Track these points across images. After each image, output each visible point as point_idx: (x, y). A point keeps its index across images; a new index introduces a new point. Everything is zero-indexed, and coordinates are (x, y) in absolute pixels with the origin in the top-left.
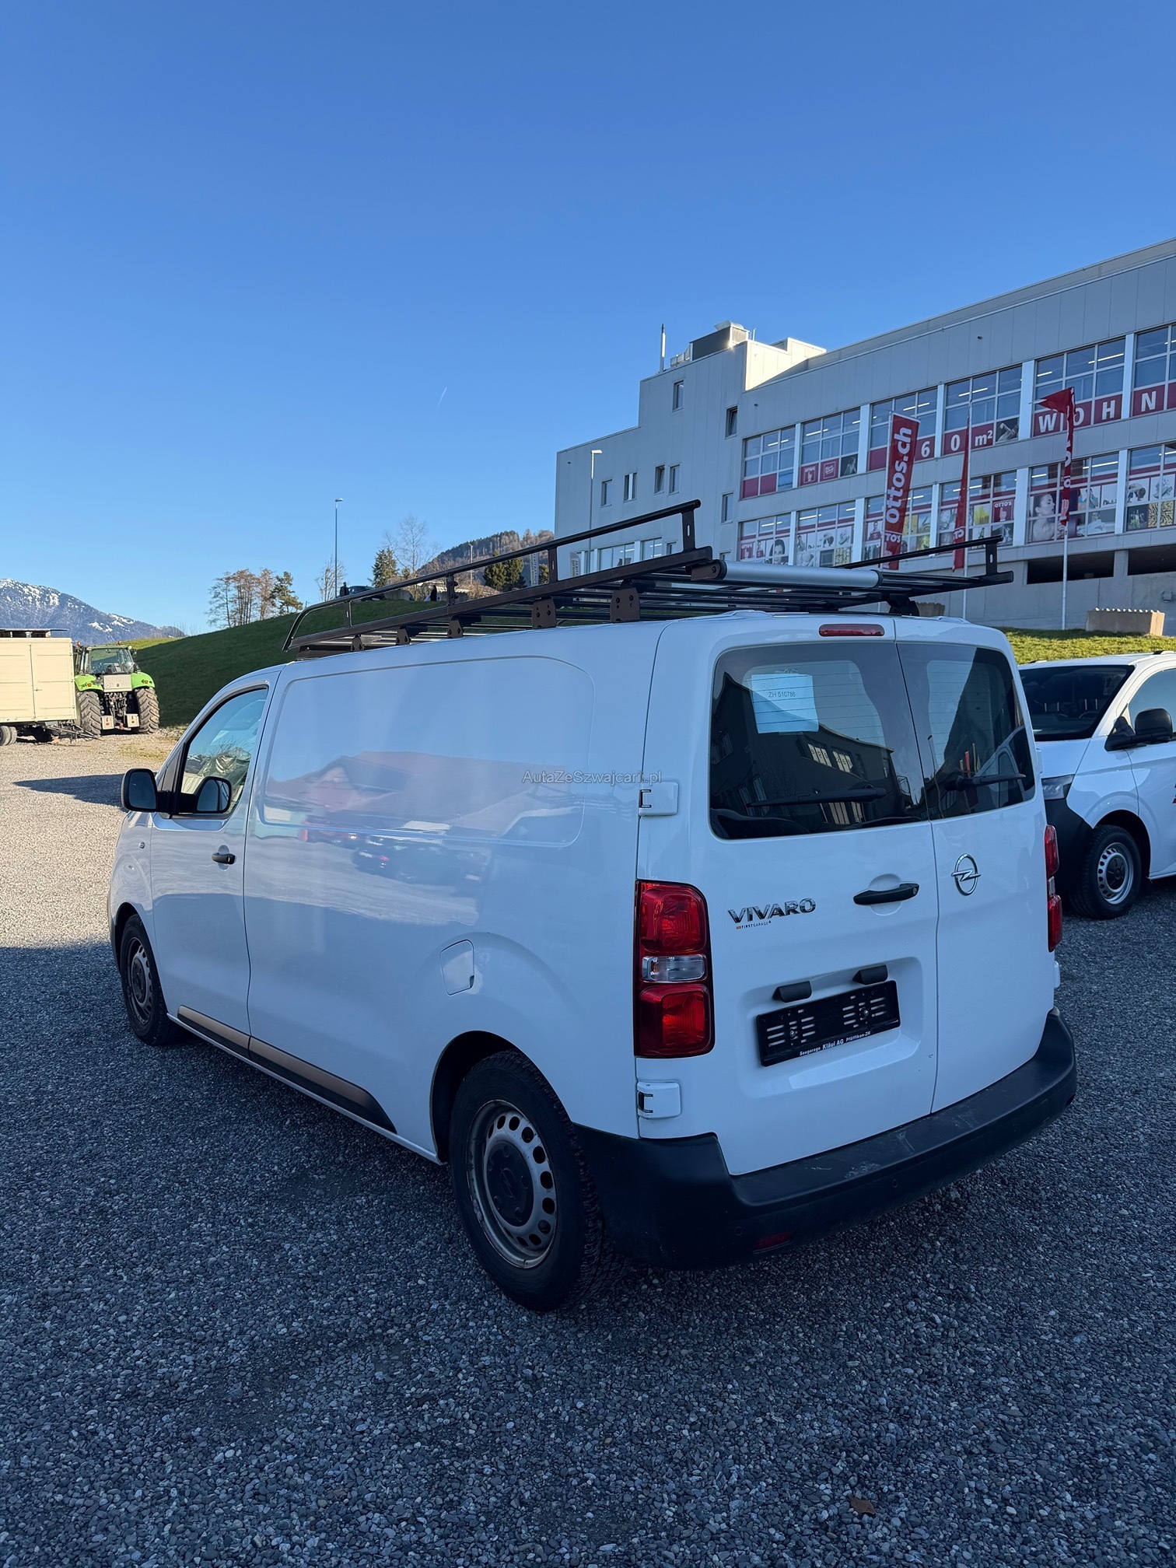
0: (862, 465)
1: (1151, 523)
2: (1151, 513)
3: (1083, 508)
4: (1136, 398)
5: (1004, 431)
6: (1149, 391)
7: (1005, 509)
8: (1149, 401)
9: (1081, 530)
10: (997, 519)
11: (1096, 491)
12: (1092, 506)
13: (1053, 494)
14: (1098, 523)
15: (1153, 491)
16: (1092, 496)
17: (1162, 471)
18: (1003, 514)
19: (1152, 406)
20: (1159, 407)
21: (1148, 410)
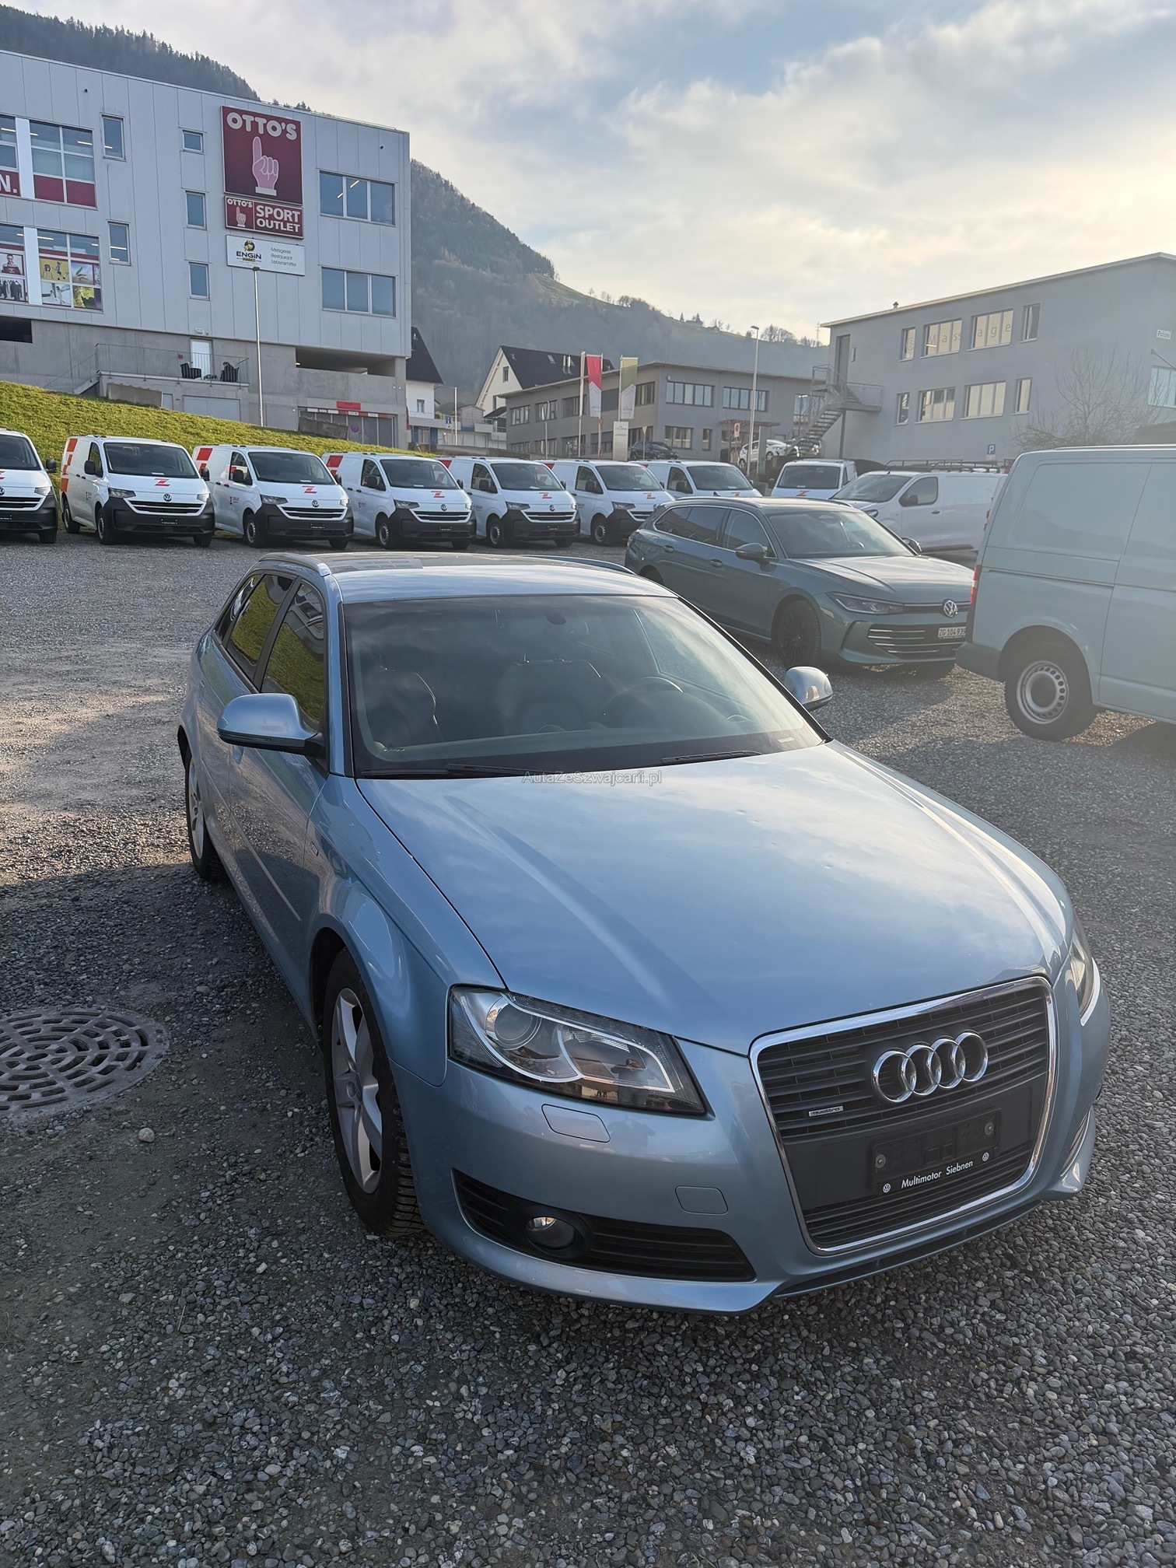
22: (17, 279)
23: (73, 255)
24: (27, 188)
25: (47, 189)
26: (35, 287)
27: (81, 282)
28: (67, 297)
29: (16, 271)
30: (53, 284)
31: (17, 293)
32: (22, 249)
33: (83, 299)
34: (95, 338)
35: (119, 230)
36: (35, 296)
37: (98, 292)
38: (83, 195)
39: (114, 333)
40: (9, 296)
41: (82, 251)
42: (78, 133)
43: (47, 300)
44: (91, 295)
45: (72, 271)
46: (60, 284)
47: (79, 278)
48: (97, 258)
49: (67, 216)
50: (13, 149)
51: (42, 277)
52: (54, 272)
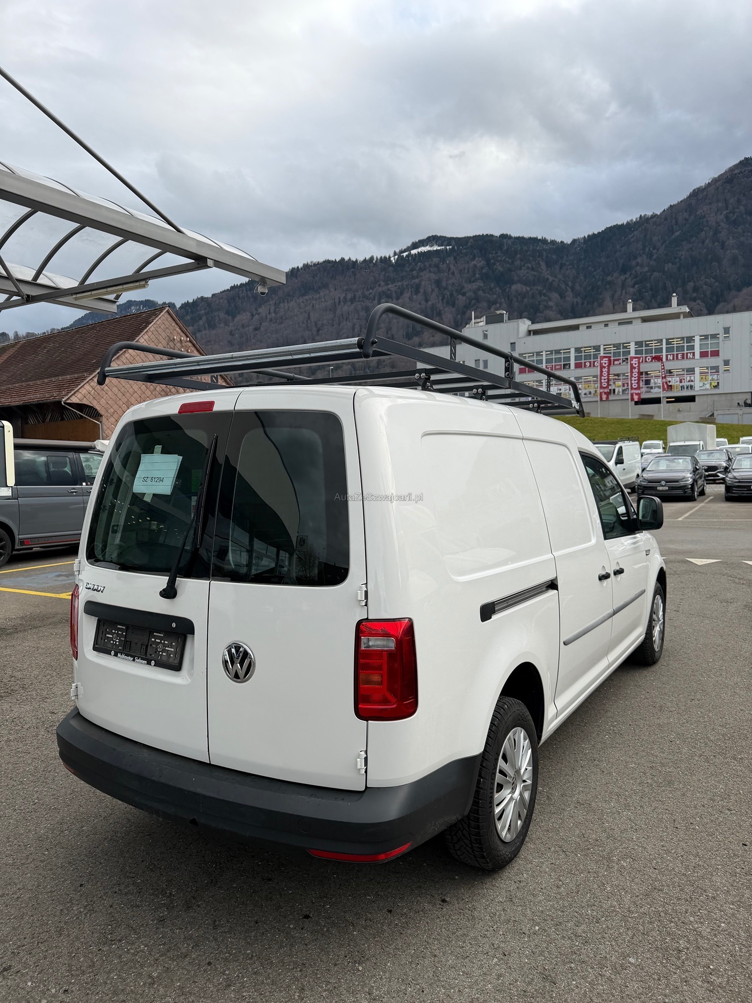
0: (572, 366)
1: (673, 390)
2: (673, 387)
3: (652, 384)
4: (667, 356)
5: (624, 361)
6: (670, 355)
7: (626, 383)
8: (670, 357)
9: (652, 390)
10: (624, 386)
11: (656, 380)
12: (655, 384)
13: (643, 380)
14: (657, 389)
15: (673, 381)
16: (655, 382)
17: (675, 376)
18: (626, 385)
19: (671, 358)
20: (673, 359)
21: (670, 360)
22: (692, 383)
23: (711, 373)
24: (697, 355)
25: (704, 355)
26: (698, 385)
27: (712, 380)
28: (708, 386)
29: (692, 381)
30: (704, 383)
31: (691, 387)
32: (694, 374)
33: (714, 386)
34: (716, 398)
35: (727, 363)
36: (697, 388)
37: (718, 383)
38: (716, 354)
39: (723, 395)
40: (689, 389)
41: (714, 371)
42: (714, 336)
43: (701, 388)
44: (716, 384)
45: (710, 378)
46: (706, 383)
47: (713, 380)
48: (718, 372)
49: (711, 361)
50: (694, 345)
51: (700, 381)
52: (704, 379)
